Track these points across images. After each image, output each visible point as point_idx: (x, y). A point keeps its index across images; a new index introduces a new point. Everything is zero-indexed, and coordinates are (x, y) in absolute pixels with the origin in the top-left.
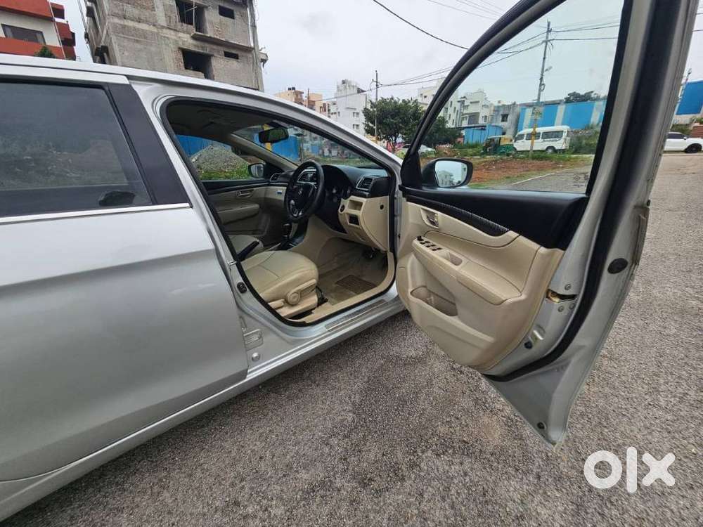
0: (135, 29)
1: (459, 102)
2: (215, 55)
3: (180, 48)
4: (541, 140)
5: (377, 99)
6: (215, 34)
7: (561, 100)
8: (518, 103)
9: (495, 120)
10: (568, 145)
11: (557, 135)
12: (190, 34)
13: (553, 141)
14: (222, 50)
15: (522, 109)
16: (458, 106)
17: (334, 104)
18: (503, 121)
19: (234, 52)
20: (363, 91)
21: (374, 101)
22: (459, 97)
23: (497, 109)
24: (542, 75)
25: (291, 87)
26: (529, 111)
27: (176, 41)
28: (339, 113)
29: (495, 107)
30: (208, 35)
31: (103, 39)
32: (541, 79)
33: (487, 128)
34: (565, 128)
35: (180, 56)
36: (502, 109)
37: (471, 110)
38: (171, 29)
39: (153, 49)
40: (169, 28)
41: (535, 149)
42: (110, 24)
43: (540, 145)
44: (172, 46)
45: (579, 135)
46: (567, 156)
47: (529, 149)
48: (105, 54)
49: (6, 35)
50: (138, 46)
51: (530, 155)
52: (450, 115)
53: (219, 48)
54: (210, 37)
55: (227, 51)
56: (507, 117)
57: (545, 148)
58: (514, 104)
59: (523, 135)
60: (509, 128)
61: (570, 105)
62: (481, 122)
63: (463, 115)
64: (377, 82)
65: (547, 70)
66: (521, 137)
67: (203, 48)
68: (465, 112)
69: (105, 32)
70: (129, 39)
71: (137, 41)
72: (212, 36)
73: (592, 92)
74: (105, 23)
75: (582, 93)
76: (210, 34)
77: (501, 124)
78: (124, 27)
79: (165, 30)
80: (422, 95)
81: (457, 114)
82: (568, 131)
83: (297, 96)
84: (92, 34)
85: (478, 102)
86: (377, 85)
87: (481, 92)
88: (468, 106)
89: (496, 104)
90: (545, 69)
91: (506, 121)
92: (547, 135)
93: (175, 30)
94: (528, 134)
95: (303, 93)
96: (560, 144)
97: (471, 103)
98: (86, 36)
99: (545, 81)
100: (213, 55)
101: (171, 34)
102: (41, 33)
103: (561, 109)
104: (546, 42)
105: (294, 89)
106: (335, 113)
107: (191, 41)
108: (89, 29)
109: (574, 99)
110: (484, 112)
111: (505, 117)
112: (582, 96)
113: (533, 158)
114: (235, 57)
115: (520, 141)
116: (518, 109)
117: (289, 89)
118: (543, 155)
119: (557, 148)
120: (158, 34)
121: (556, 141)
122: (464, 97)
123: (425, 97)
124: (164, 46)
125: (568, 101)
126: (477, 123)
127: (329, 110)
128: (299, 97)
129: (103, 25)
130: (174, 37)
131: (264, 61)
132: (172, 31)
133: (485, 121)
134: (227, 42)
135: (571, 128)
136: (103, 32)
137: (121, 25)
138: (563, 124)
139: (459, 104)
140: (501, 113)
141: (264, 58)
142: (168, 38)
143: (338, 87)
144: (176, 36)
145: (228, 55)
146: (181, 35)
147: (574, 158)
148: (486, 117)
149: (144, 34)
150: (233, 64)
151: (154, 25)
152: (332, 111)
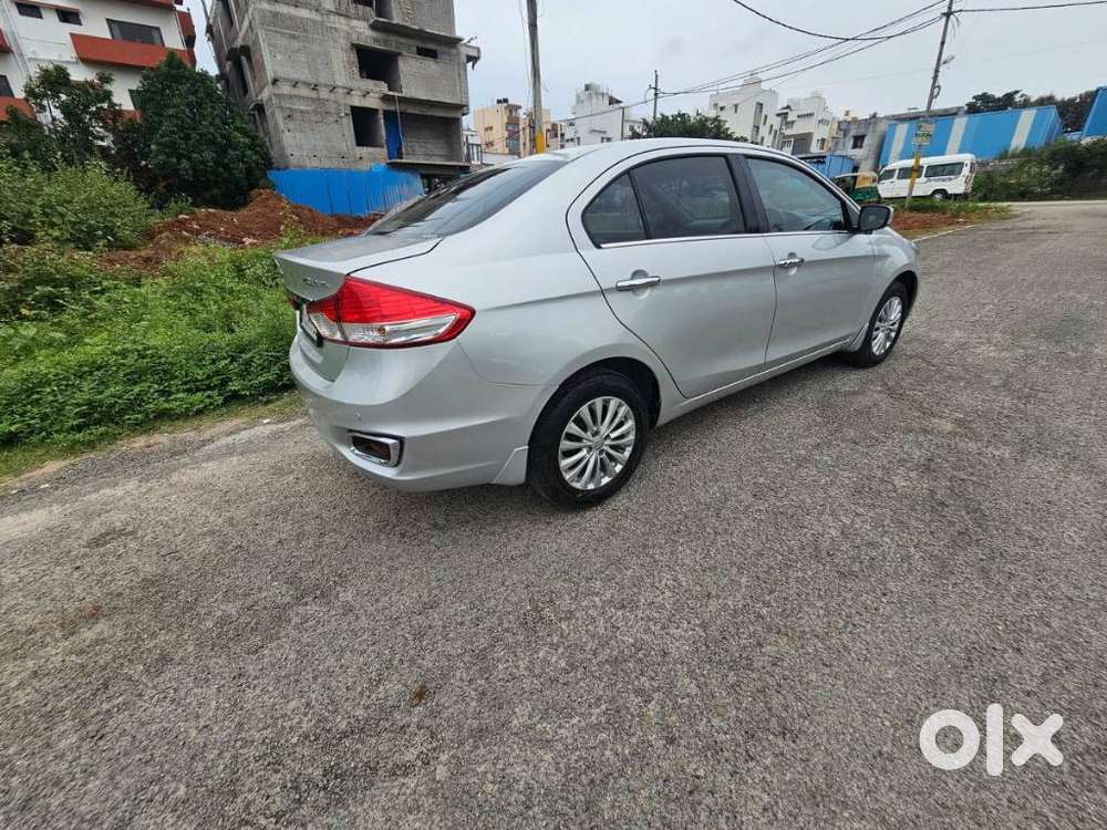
0: (291, 18)
1: (778, 115)
2: (404, 53)
3: (353, 45)
4: (923, 179)
5: (654, 117)
6: (404, 20)
7: (959, 109)
8: (880, 115)
9: (841, 144)
10: (970, 185)
11: (952, 169)
12: (368, 21)
13: (944, 180)
14: (415, 43)
15: (890, 126)
16: (776, 122)
17: (571, 124)
18: (855, 146)
19: (431, 46)
20: (618, 102)
21: (650, 120)
22: (779, 107)
23: (844, 127)
24: (937, 71)
25: (501, 98)
26: (902, 130)
27: (348, 33)
28: (579, 138)
29: (839, 123)
30: (395, 22)
31: (241, 35)
32: (935, 78)
33: (827, 160)
34: (967, 158)
35: (354, 57)
36: (853, 127)
37: (798, 129)
38: (342, 15)
39: (316, 48)
40: (338, 14)
41: (914, 194)
42: (256, 13)
43: (924, 187)
44: (342, 41)
45: (989, 168)
46: (971, 205)
47: (905, 194)
48: (243, 58)
49: (112, 35)
50: (296, 44)
51: (907, 205)
52: (763, 138)
53: (411, 42)
54: (397, 25)
55: (421, 45)
56: (863, 140)
57: (929, 193)
58: (874, 116)
59: (894, 170)
60: (866, 159)
61: (977, 117)
62: (815, 149)
63: (784, 137)
64: (656, 89)
65: (945, 63)
66: (890, 174)
67: (386, 42)
68: (788, 132)
69: (246, 23)
70: (283, 35)
71: (294, 37)
72: (401, 23)
73: (1017, 92)
74: (247, 11)
75: (999, 94)
76: (397, 19)
77: (851, 152)
78: (276, 14)
79: (332, 17)
80: (716, 105)
81: (775, 137)
82: (972, 164)
83: (511, 111)
84: (220, 26)
85: (811, 115)
86: (656, 94)
87: (817, 97)
88: (793, 122)
89: (841, 117)
90: (942, 61)
91: (861, 147)
92: (934, 171)
93: (348, 17)
94: (900, 170)
95: (520, 107)
96: (957, 185)
97: (799, 116)
98: (209, 29)
99: (940, 81)
100: (400, 54)
101: (340, 23)
102: (158, 29)
103: (960, 123)
104: (948, 15)
105: (506, 101)
106: (572, 140)
107: (369, 33)
108: (215, 18)
109: (985, 105)
110: (821, 132)
111: (858, 141)
112: (999, 99)
113: (913, 209)
114: (433, 55)
115: (887, 182)
116: (882, 127)
117: (499, 102)
118: (928, 203)
119: (950, 192)
120: (322, 23)
121: (950, 179)
122: (788, 107)
123: (722, 109)
124: (331, 42)
125: (972, 109)
126: (807, 151)
127: (562, 135)
128: (514, 114)
129: (242, 12)
130: (346, 28)
131: (474, 59)
132: (342, 18)
133: (822, 148)
134: (421, 31)
135: (977, 157)
136: (241, 23)
137: (271, 12)
138: (961, 151)
139: (779, 119)
140: (853, 132)
141: (474, 54)
142: (335, 29)
143: (578, 97)
144: (348, 25)
145: (423, 52)
146: (354, 23)
147: (982, 208)
148: (823, 140)
149: (302, 25)
150: (430, 66)
151: (317, 10)
152: (566, 137)
